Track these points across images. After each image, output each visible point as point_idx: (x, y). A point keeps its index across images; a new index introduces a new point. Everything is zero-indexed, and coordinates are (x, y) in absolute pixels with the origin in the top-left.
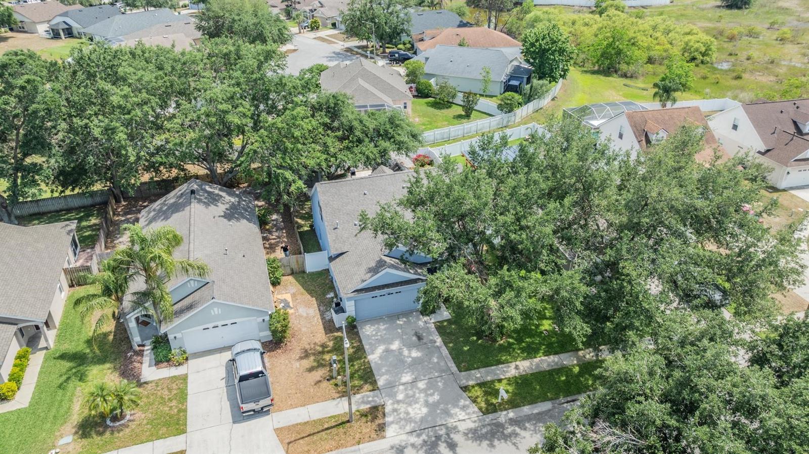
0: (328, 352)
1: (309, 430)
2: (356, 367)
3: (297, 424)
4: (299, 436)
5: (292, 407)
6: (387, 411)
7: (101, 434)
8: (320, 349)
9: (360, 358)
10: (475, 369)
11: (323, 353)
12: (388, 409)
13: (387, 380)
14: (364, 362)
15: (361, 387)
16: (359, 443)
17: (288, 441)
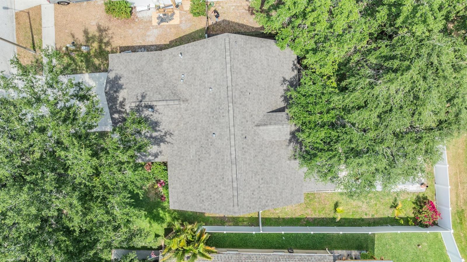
1: (35, 26)
2: (80, 63)
5: (56, 17)
8: (105, 40)
9: (87, 68)
14: (83, 70)
17: (30, 12)
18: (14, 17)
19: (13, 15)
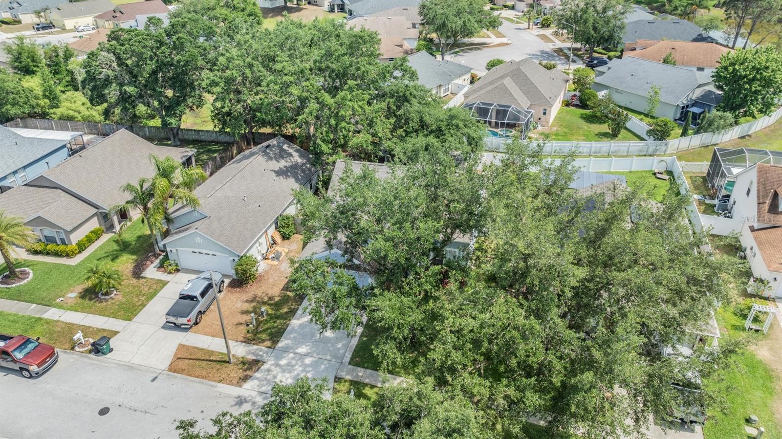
0: (269, 305)
1: (199, 355)
2: (276, 324)
3: (196, 348)
4: (189, 357)
5: (206, 334)
6: (263, 367)
7: (90, 299)
8: (266, 299)
9: (285, 319)
10: (363, 367)
11: (264, 303)
12: (265, 367)
13: (288, 344)
14: (286, 323)
15: (263, 341)
16: (220, 381)
17: (179, 356)
18: (171, 373)
19: (168, 375)
